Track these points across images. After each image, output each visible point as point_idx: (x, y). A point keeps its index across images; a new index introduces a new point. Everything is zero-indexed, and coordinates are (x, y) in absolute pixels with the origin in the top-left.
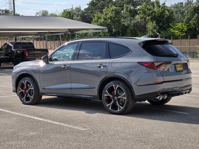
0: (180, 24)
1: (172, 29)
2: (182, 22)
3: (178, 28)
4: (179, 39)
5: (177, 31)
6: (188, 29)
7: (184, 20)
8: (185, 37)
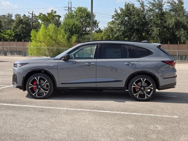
0: (9, 31)
1: (2, 34)
2: (11, 29)
3: (8, 33)
4: (8, 41)
5: (7, 36)
6: (15, 35)
7: (12, 28)
8: (13, 40)
